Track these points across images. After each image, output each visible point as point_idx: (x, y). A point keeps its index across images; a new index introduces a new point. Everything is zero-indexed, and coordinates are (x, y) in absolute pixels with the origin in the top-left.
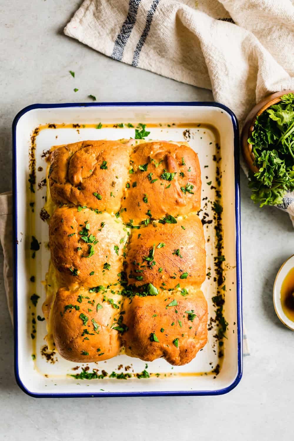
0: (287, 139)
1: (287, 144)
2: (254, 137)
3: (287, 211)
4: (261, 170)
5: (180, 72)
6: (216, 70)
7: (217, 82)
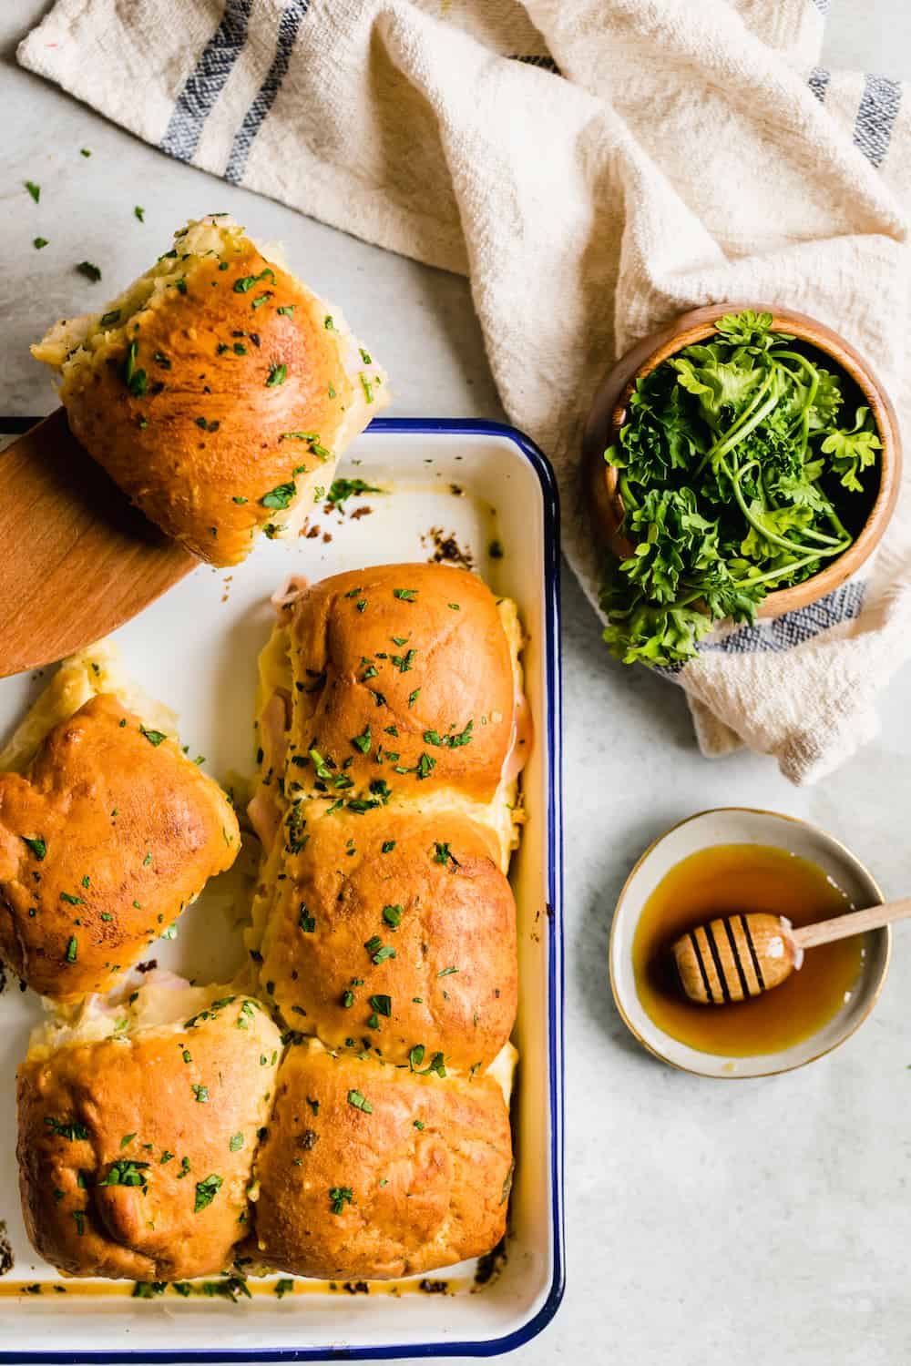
0: (729, 457)
1: (727, 471)
2: (625, 445)
3: (681, 680)
4: (643, 550)
5: (374, 213)
6: (484, 215)
7: (486, 254)
